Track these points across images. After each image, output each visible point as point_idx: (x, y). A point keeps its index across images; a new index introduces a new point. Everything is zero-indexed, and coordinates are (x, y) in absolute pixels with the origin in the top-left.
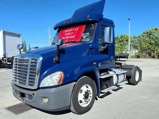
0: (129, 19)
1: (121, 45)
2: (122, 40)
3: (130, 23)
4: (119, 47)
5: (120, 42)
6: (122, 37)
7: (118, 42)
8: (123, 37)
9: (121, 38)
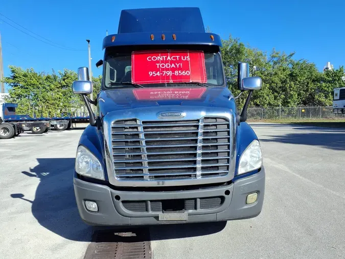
0: (89, 41)
1: (65, 94)
2: (66, 83)
3: (89, 49)
4: (60, 98)
5: (62, 87)
6: (65, 77)
7: (58, 88)
8: (68, 78)
9: (64, 80)
